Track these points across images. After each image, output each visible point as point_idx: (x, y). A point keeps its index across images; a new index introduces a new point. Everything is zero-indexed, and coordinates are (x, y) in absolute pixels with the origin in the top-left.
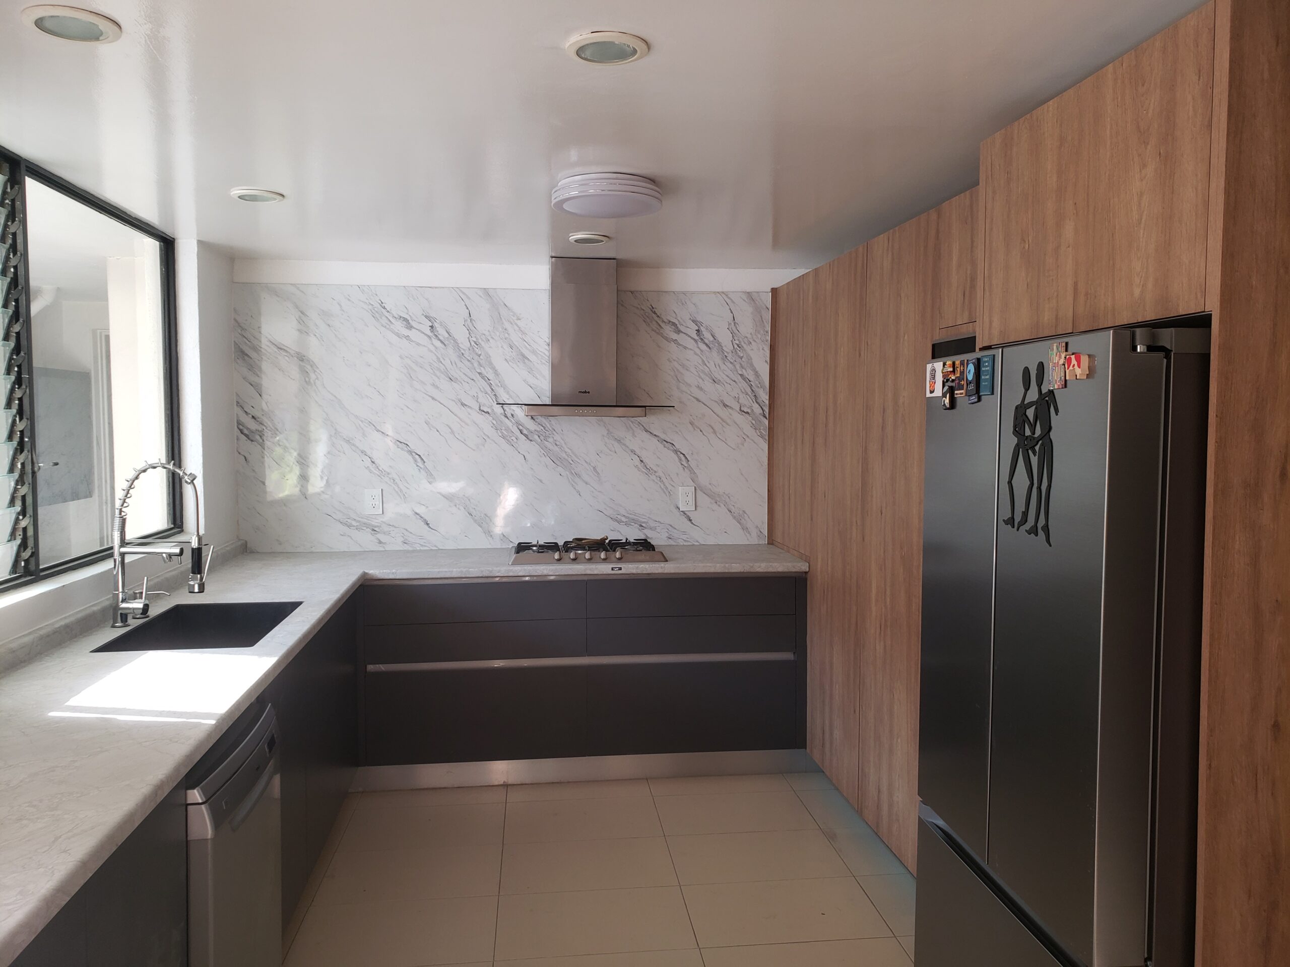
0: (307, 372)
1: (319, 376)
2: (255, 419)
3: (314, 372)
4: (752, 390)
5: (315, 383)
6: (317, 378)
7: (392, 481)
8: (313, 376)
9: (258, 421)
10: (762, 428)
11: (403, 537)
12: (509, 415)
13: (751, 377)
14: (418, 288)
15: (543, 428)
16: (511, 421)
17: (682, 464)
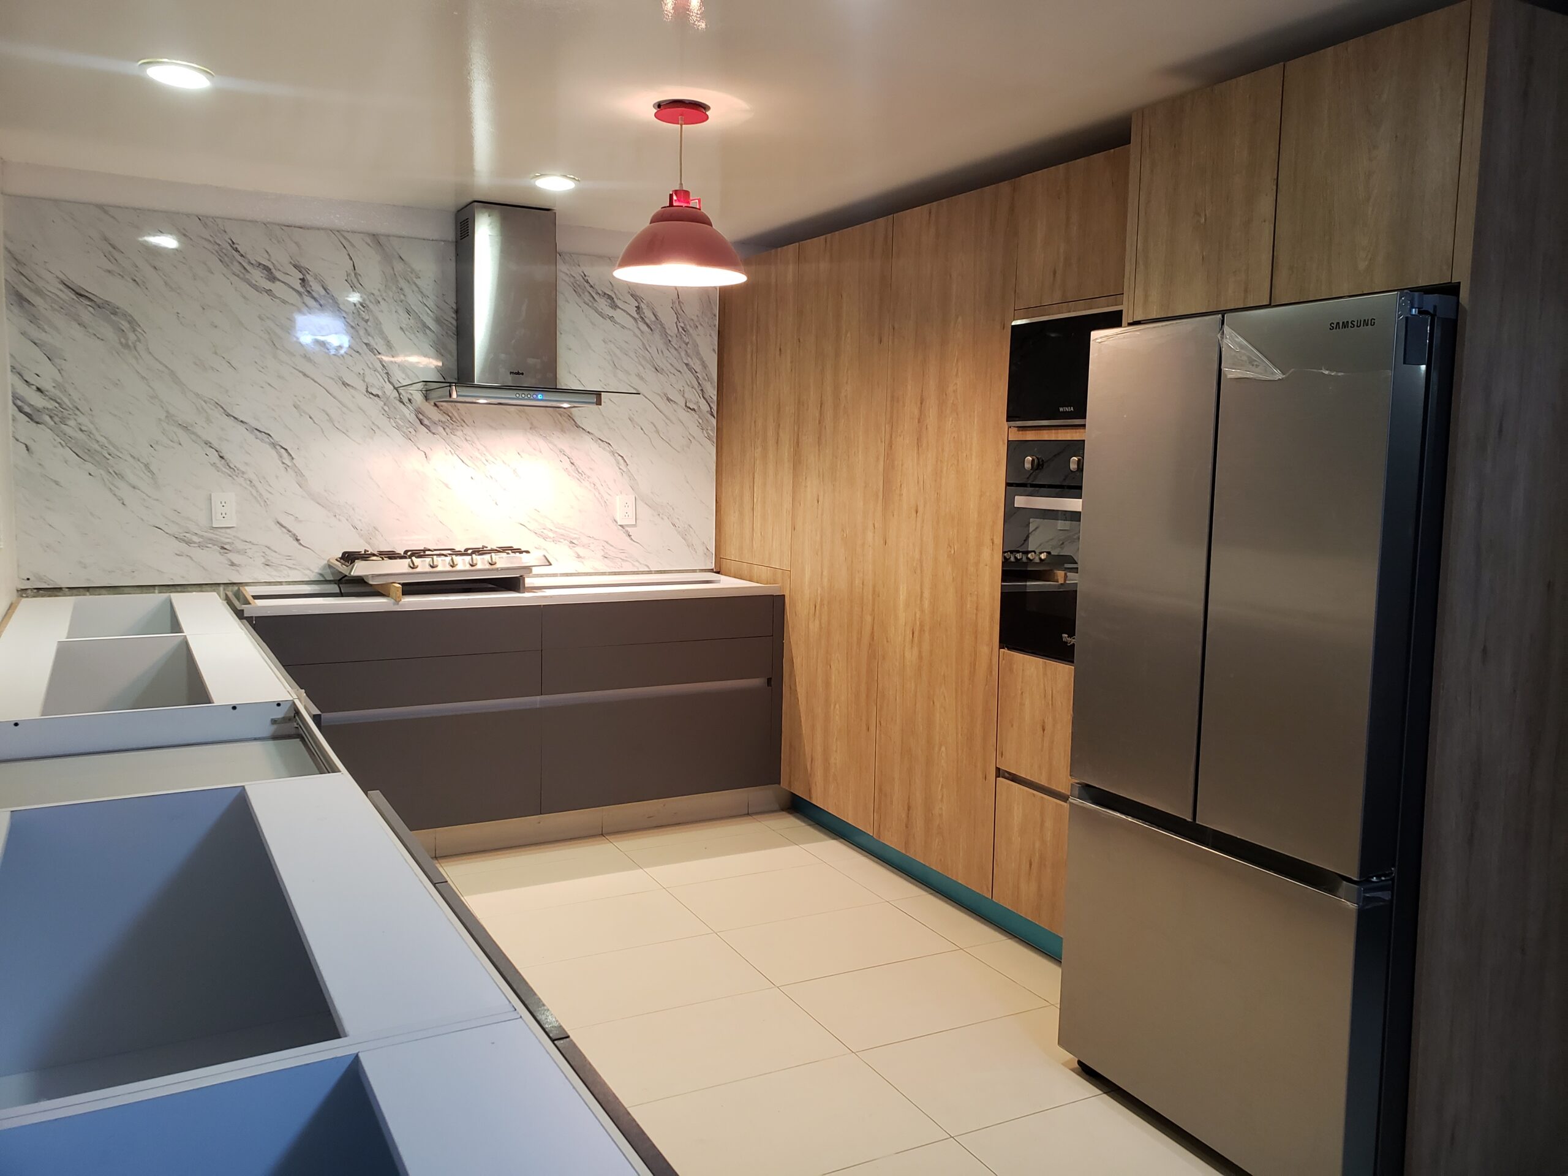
0: (123, 331)
1: (141, 337)
2: (42, 392)
3: (134, 331)
4: (699, 383)
5: (135, 347)
6: (139, 341)
7: (248, 482)
8: (132, 337)
9: (46, 395)
10: (709, 428)
11: (263, 557)
12: (405, 400)
13: (698, 367)
14: (283, 228)
15: (449, 419)
16: (408, 408)
17: (620, 469)
